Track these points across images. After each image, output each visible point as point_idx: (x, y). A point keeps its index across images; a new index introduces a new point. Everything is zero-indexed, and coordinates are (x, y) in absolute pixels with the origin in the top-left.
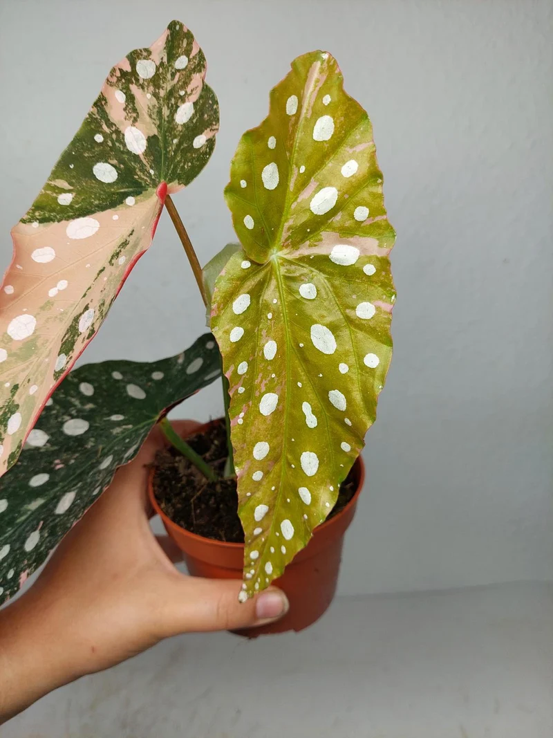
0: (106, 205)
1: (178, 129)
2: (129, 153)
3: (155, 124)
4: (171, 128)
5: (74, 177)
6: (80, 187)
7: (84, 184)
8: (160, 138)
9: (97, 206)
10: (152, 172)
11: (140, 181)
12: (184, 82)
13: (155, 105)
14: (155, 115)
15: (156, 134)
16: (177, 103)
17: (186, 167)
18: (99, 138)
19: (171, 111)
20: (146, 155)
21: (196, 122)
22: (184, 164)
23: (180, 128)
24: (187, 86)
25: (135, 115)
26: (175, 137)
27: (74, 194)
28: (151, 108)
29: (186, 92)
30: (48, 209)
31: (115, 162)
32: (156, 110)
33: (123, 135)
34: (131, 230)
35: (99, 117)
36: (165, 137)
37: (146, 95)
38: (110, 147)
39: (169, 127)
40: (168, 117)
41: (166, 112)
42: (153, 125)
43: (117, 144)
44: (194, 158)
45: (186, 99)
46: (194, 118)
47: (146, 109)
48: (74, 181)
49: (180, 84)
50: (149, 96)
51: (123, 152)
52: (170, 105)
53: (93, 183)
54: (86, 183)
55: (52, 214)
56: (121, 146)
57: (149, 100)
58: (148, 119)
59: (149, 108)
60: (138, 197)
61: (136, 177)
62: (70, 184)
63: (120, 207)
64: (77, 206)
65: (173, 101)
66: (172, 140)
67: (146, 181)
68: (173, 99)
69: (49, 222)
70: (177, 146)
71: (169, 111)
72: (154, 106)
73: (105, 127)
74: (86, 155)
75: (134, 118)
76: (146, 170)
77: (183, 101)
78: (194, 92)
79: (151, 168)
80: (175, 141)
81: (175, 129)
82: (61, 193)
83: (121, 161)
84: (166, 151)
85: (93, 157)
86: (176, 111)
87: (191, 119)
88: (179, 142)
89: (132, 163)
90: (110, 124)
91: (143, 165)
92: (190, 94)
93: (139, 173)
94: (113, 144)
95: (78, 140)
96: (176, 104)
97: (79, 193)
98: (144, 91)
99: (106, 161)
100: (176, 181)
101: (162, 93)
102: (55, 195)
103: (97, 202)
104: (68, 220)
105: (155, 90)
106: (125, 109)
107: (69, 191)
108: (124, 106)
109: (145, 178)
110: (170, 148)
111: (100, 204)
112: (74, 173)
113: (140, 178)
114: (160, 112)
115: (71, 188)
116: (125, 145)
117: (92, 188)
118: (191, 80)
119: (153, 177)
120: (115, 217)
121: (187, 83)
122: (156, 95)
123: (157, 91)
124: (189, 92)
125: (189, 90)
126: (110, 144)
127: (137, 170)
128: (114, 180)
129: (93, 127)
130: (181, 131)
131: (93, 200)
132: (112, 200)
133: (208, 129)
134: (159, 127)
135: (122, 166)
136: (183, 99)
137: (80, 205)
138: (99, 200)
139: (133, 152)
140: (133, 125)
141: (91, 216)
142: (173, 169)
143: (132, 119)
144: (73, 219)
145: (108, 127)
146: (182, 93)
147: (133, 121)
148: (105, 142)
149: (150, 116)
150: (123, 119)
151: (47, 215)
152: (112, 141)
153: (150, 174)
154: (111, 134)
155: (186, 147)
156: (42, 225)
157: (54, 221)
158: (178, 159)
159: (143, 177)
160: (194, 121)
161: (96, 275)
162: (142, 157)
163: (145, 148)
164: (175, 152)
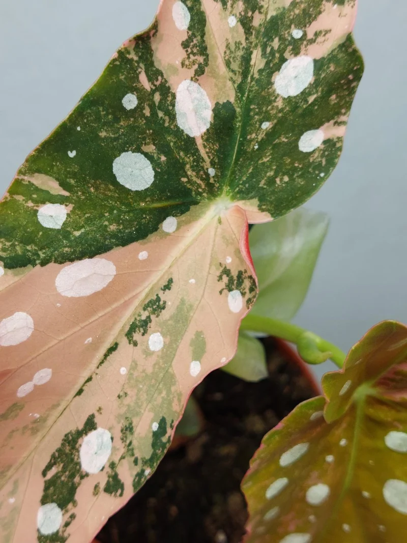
0: (131, 233)
1: (275, 104)
2: (178, 133)
3: (234, 82)
4: (264, 98)
5: (74, 175)
6: (83, 193)
7: (92, 190)
8: (238, 110)
9: (114, 235)
10: (212, 172)
11: (188, 186)
12: (304, 10)
13: (240, 43)
14: (238, 62)
15: (232, 100)
16: (284, 50)
17: (278, 180)
18: (130, 101)
19: (267, 63)
20: (207, 140)
21: (313, 104)
22: (276, 176)
23: (280, 104)
24: (310, 23)
25: (201, 59)
26: (268, 119)
27: (71, 207)
28: (233, 47)
29: (305, 34)
30: (19, 234)
31: (151, 148)
32: (240, 53)
33: (174, 96)
34: (166, 279)
35: (136, 58)
36: (247, 111)
37: (226, 18)
38: (146, 118)
39: (258, 93)
40: (260, 71)
41: (258, 61)
42: (229, 83)
43: (161, 114)
44: (295, 170)
45: (303, 47)
46: (310, 94)
47: (223, 48)
48: (72, 182)
49: (297, 11)
50: (233, 21)
51: (168, 130)
52: (269, 50)
53: (110, 190)
54: (97, 189)
55: (29, 248)
56: (167, 118)
57: (233, 30)
58: (223, 69)
59: (228, 46)
60: (183, 218)
61: (184, 180)
62: (64, 185)
63: (152, 237)
64: (77, 234)
65: (276, 43)
66: (261, 123)
67: (199, 186)
68: (276, 40)
69: (25, 265)
70: (266, 135)
71: (265, 61)
72: (238, 44)
73: (143, 78)
74: (103, 134)
75: (200, 64)
76: (203, 167)
77: (296, 52)
78: (320, 39)
79: (213, 164)
80: (266, 126)
81: (270, 102)
82: (44, 203)
83: (163, 148)
84: (245, 139)
85: (116, 139)
86: (278, 68)
87: (305, 94)
88: (274, 128)
89: (182, 153)
90: (154, 73)
91: (199, 159)
92: (312, 41)
93: (189, 173)
94: (154, 114)
95: (90, 102)
96: (282, 51)
97: (80, 206)
98: (225, 9)
99: (138, 150)
100: (256, 201)
101: (258, 20)
102: (30, 204)
103: (113, 227)
104: (61, 263)
105: (246, 11)
106: (185, 45)
107: (61, 200)
108: (185, 37)
109: (199, 181)
110: (254, 136)
111: (120, 231)
112: (76, 168)
113: (189, 181)
114: (246, 59)
115: (66, 194)
116: (172, 117)
117: (107, 198)
118: (320, 13)
119: (212, 181)
120: (143, 255)
121: (310, 16)
122: (245, 22)
123: (250, 14)
124: (310, 36)
125: (311, 31)
126: (147, 112)
127: (188, 166)
128: (148, 186)
129: (122, 77)
130: (281, 111)
131: (106, 223)
132: (139, 224)
133: (332, 122)
134: (240, 89)
135: (163, 158)
136: (297, 47)
137: (83, 230)
138: (119, 224)
139: (186, 132)
140: (194, 79)
141: (103, 255)
142: (252, 176)
143: (196, 66)
144: (72, 260)
145: (150, 79)
146: (297, 34)
147: (196, 72)
148: (139, 108)
149: (228, 64)
150: (178, 63)
151: (19, 249)
152: (152, 107)
153: (207, 175)
154: (153, 92)
155: (286, 144)
156: (10, 272)
157: (34, 265)
158: (265, 160)
159: (194, 179)
160: (311, 99)
161: (103, 357)
162: (199, 143)
163: (208, 126)
164: (262, 144)
